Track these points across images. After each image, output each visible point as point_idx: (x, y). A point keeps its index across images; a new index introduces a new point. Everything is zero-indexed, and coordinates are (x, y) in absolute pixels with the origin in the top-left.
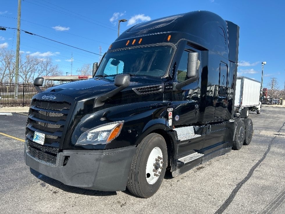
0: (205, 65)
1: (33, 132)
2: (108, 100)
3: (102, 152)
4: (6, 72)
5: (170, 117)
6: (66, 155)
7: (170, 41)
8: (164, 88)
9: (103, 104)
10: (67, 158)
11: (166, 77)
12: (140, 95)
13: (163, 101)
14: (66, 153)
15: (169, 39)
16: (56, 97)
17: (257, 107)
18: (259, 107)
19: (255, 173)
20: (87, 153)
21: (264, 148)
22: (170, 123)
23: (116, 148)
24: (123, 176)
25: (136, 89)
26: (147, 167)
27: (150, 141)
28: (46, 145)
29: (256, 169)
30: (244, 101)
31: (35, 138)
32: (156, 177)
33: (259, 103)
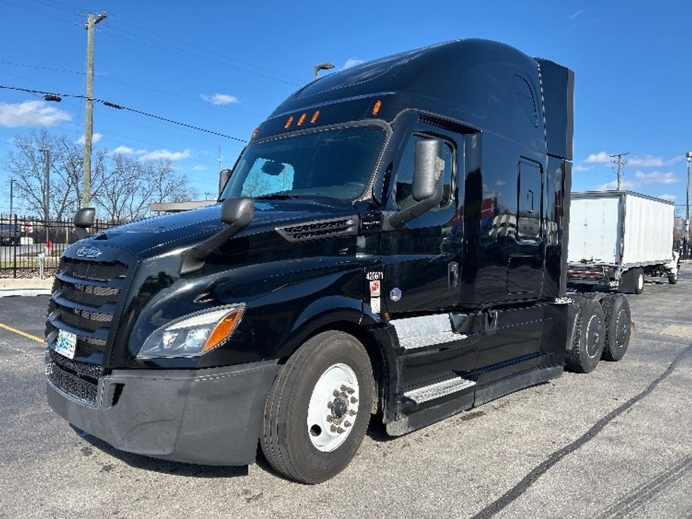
0: (473, 168)
1: (58, 331)
2: (212, 254)
3: (195, 375)
4: (69, 196)
5: (376, 291)
6: (116, 382)
7: (379, 115)
8: (357, 226)
9: (201, 265)
10: (119, 388)
11: (365, 199)
12: (297, 243)
13: (357, 256)
14: (117, 376)
15: (376, 110)
16: (101, 251)
17: (669, 267)
18: (672, 265)
19: (608, 430)
20: (160, 377)
21: (657, 367)
22: (375, 306)
23: (229, 365)
24: (246, 430)
25: (286, 229)
26: (309, 410)
27: (317, 350)
28: (78, 359)
29: (614, 420)
30: (630, 251)
31: (59, 343)
32: (336, 434)
33: (674, 256)
